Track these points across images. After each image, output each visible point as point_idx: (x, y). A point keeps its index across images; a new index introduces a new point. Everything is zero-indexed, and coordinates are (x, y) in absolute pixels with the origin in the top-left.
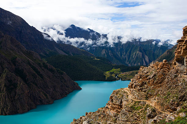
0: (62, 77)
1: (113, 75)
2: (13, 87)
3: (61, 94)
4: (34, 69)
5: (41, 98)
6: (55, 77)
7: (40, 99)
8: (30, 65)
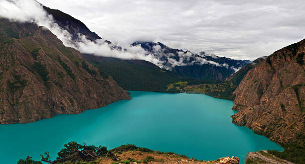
0: (106, 82)
1: (178, 88)
2: (19, 85)
3: (97, 103)
4: (65, 66)
5: (63, 105)
6: (95, 81)
7: (61, 105)
8: (60, 61)
